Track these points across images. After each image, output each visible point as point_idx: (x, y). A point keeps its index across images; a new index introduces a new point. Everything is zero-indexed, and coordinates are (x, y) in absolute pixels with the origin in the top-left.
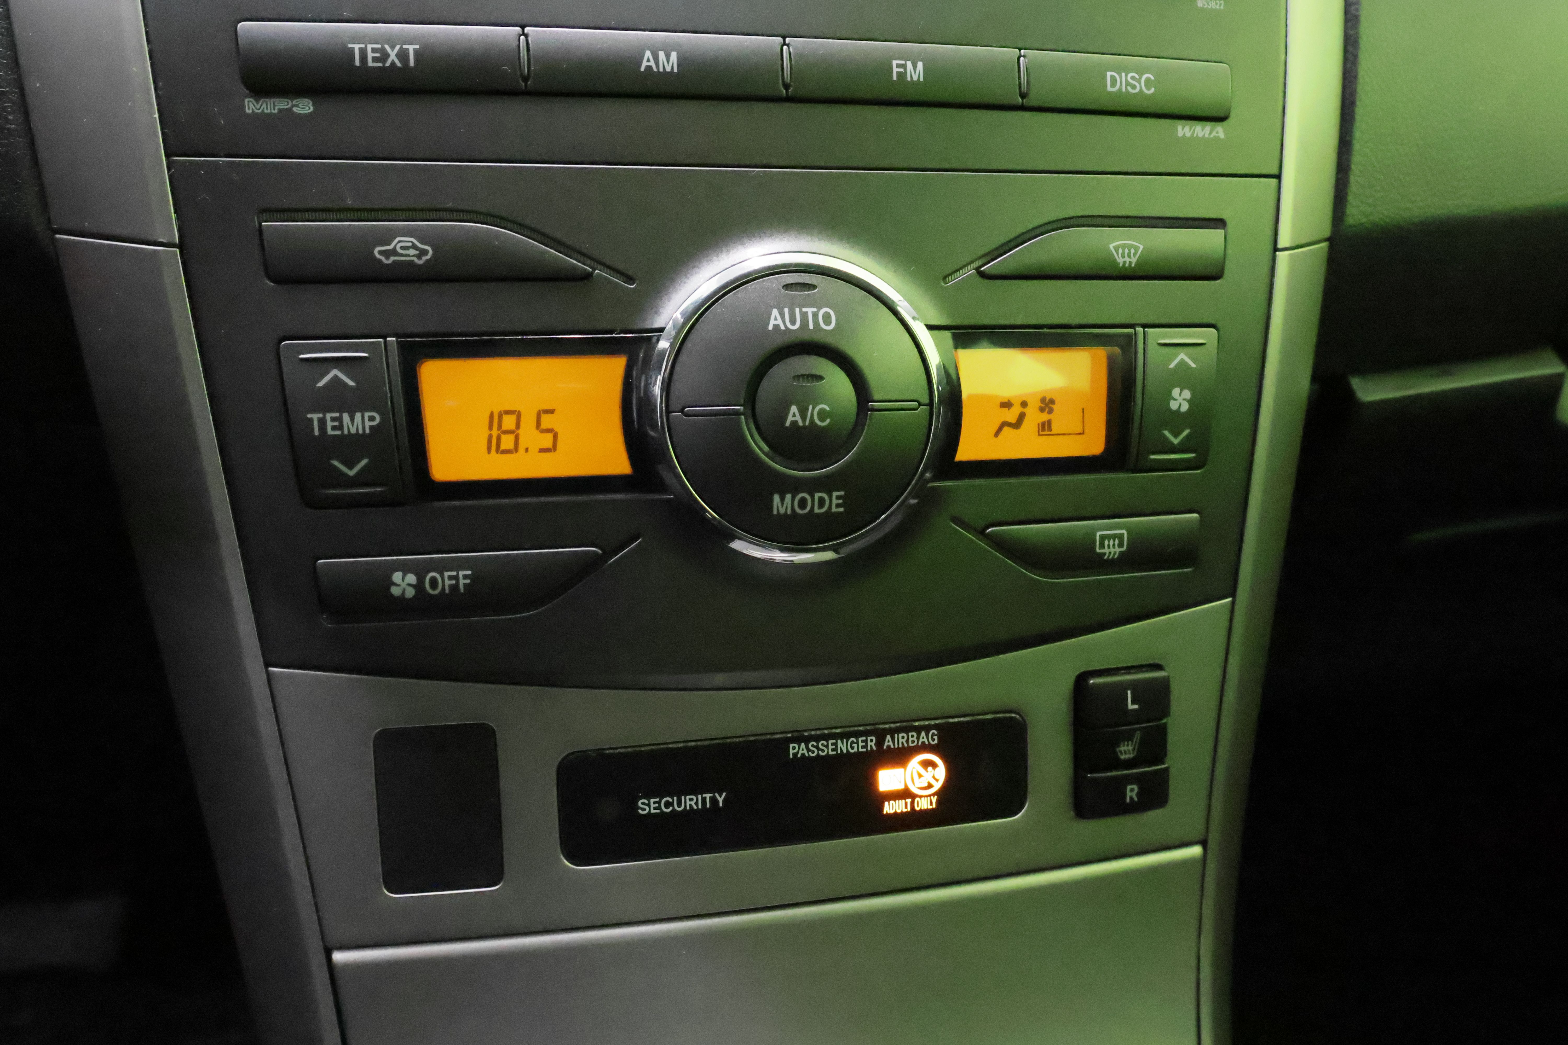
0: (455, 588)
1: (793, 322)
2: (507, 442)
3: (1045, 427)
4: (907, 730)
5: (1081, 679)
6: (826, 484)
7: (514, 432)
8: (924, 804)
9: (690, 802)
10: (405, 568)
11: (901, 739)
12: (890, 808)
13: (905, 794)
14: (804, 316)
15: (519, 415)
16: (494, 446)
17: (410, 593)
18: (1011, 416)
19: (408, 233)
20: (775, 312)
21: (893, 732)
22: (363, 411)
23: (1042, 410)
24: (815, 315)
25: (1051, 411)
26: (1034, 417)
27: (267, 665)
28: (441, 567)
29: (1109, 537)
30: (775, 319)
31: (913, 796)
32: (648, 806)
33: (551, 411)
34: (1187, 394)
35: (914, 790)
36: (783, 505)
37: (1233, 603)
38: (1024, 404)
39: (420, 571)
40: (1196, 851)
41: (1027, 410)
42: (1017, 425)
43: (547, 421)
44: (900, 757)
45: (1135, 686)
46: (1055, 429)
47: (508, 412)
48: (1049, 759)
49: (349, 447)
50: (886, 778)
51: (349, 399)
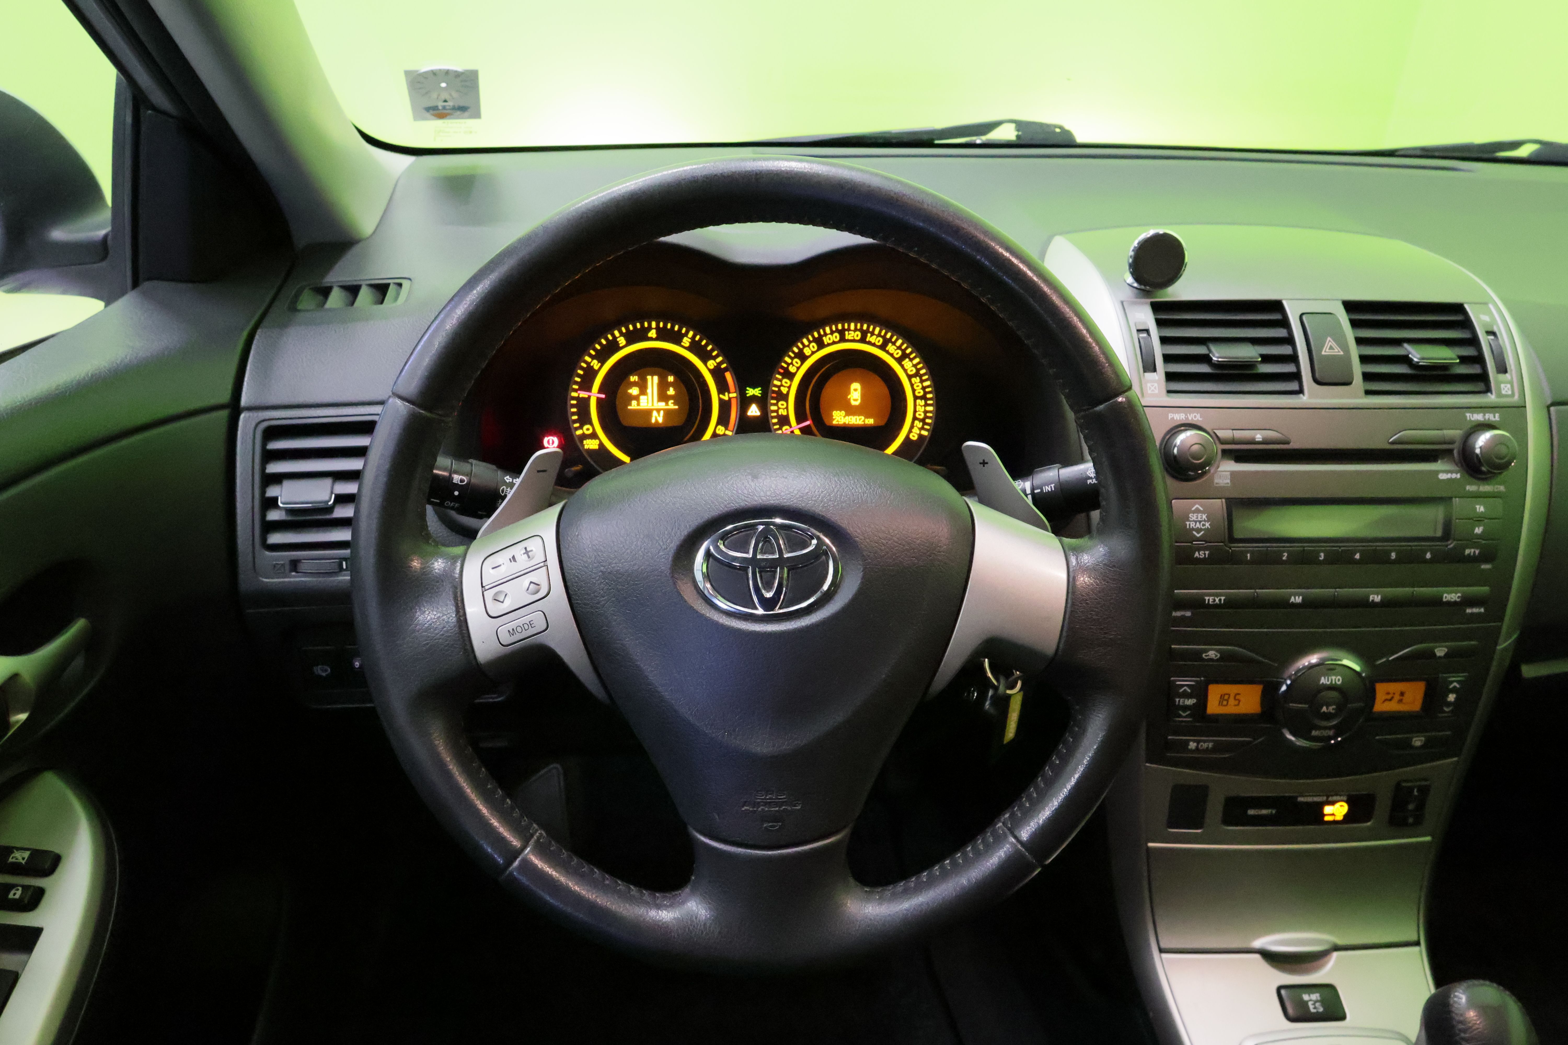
0: (1207, 748)
1: (1328, 681)
2: (1225, 703)
3: (1400, 701)
4: (1337, 795)
5: (1398, 783)
6: (1330, 728)
7: (1227, 700)
8: (1339, 818)
9: (1264, 812)
10: (1194, 741)
11: (1335, 798)
12: (1327, 818)
13: (1333, 815)
14: (1323, 679)
15: (1229, 695)
16: (1222, 706)
17: (1194, 748)
18: (1389, 697)
19: (1212, 650)
20: (1319, 678)
21: (1332, 796)
22: (1190, 698)
23: (1400, 695)
24: (1335, 679)
25: (1403, 696)
26: (1397, 697)
27: (1146, 763)
28: (1205, 742)
29: (1416, 740)
30: (1319, 681)
31: (1335, 816)
32: (1251, 812)
33: (1239, 694)
34: (1454, 696)
35: (1336, 814)
36: (1314, 733)
37: (1458, 759)
38: (1394, 694)
39: (1198, 742)
40: (1431, 838)
41: (1395, 696)
42: (1390, 700)
43: (1238, 697)
44: (1333, 803)
45: (1418, 786)
46: (1404, 701)
47: (1227, 694)
48: (1383, 807)
49: (1185, 708)
50: (1328, 809)
51: (1186, 695)
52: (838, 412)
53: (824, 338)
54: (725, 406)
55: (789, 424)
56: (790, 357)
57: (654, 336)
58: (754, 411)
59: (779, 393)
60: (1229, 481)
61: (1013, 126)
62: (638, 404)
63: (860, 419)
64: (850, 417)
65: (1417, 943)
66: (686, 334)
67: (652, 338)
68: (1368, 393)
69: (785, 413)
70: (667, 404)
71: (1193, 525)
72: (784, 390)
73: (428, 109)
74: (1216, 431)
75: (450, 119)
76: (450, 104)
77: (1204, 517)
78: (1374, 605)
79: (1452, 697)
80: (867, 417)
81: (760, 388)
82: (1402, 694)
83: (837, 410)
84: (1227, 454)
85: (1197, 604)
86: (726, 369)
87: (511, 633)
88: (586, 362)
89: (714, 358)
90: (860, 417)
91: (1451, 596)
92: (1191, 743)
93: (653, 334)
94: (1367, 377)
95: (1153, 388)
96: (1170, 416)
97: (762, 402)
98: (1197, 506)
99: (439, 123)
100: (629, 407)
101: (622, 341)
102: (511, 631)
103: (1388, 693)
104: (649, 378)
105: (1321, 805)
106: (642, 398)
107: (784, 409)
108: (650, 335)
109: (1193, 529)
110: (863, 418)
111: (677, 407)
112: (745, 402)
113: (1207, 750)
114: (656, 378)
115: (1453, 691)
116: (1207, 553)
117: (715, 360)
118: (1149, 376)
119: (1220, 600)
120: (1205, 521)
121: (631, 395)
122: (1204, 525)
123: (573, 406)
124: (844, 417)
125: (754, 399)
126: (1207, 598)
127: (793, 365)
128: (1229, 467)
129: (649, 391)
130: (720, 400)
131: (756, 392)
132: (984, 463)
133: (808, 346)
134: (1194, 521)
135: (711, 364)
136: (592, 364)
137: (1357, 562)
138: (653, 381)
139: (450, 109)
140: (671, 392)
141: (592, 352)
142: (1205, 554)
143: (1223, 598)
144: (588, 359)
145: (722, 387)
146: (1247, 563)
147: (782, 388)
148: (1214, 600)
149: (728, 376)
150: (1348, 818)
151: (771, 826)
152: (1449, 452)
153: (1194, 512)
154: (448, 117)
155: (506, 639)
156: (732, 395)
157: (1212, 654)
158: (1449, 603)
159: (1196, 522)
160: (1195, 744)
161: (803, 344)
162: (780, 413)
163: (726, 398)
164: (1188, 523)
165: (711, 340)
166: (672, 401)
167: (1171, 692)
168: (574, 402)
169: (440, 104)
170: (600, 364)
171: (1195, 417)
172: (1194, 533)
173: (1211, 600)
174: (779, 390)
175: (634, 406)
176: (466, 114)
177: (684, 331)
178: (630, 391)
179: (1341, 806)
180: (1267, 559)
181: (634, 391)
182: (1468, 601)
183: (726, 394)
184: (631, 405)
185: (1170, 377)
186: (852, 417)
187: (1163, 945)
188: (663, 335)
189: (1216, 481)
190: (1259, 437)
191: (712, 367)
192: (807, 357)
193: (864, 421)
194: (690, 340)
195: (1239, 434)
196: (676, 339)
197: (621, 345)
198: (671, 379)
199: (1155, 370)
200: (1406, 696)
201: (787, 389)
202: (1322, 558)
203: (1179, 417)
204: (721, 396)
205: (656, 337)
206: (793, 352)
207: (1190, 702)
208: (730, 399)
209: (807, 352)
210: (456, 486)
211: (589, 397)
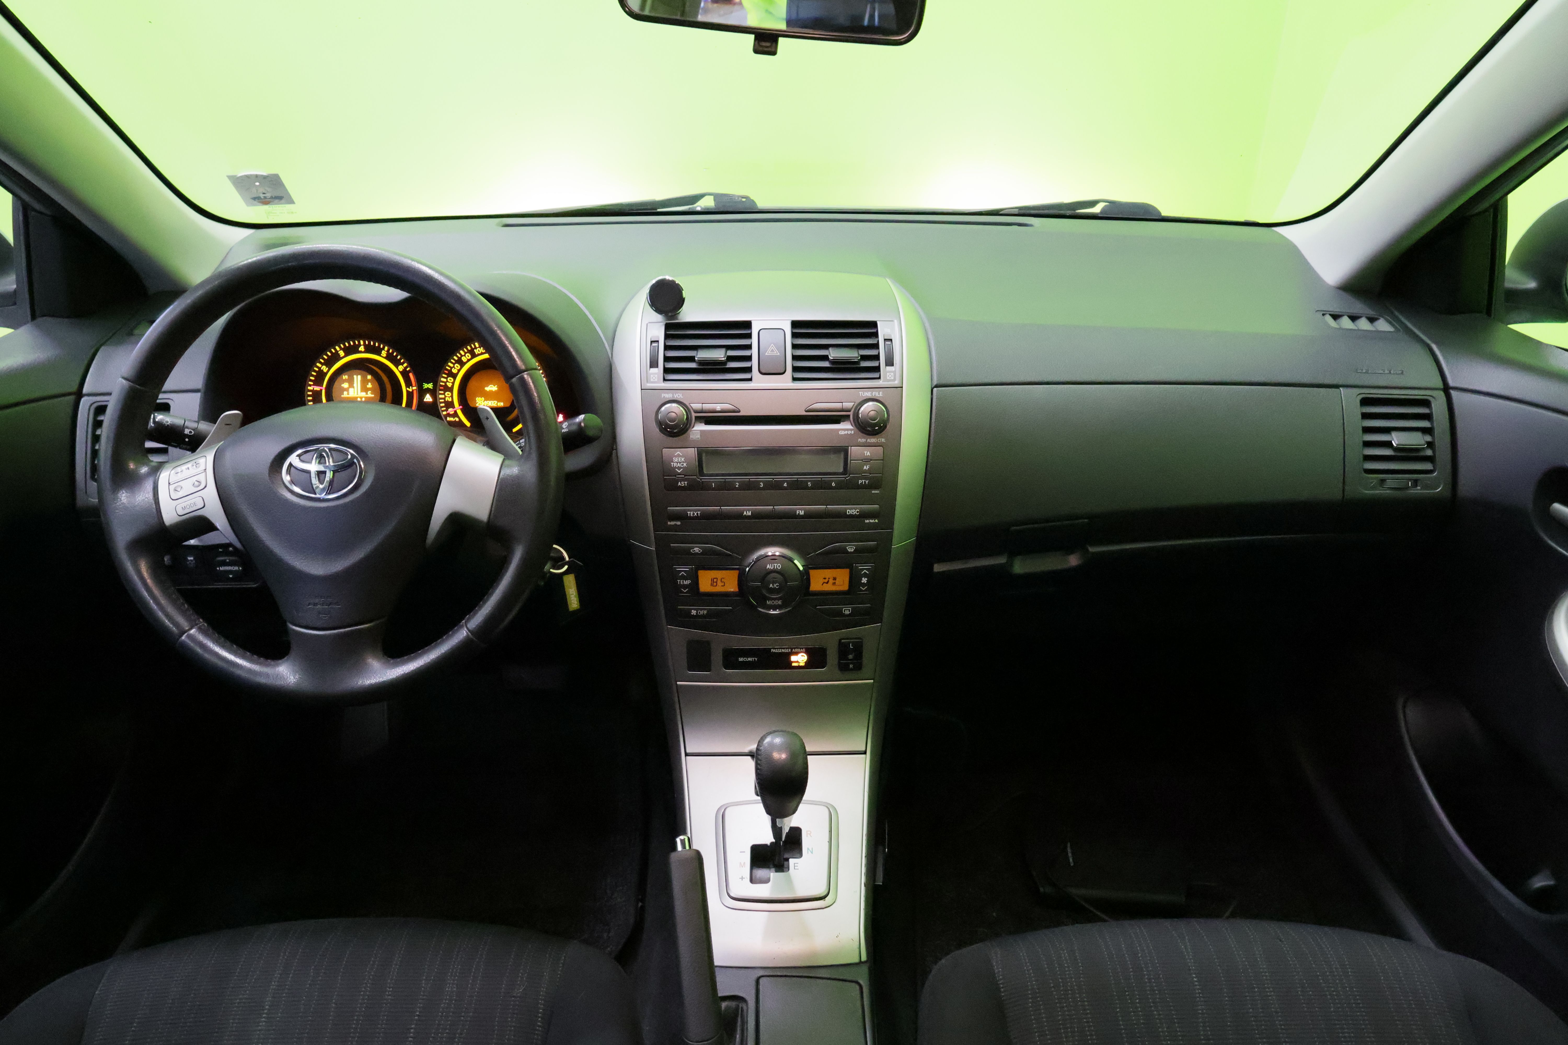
0: (704, 614)
1: (772, 567)
2: (715, 584)
3: (834, 584)
4: (798, 648)
5: (840, 640)
6: (778, 599)
7: (716, 582)
8: (802, 664)
9: (750, 659)
10: (694, 609)
11: (796, 650)
12: (794, 664)
13: (797, 662)
14: (774, 566)
15: (717, 579)
16: (712, 585)
17: (695, 614)
18: (826, 581)
19: (697, 547)
20: (768, 565)
21: (795, 648)
22: (688, 580)
23: (833, 580)
24: (778, 564)
25: (836, 580)
26: (831, 581)
27: (667, 625)
28: (701, 609)
29: (846, 610)
30: (768, 566)
31: (799, 662)
32: (741, 659)
33: (724, 577)
34: (866, 579)
35: (799, 661)
36: (769, 603)
37: (881, 625)
39: (697, 610)
40: (872, 681)
41: (830, 580)
42: (827, 583)
43: (723, 580)
44: (796, 653)
45: (853, 643)
46: (836, 584)
47: (715, 578)
48: (832, 657)
49: (685, 587)
50: (793, 658)
51: (685, 578)
52: (480, 398)
53: (475, 350)
54: (410, 395)
55: (453, 407)
56: (452, 363)
57: (363, 350)
58: (428, 398)
59: (446, 386)
60: (699, 436)
61: (712, 197)
62: (348, 394)
63: (494, 403)
64: (488, 401)
65: (865, 753)
66: (383, 348)
67: (361, 351)
68: (795, 379)
69: (450, 400)
70: (367, 394)
71: (675, 465)
72: (449, 385)
73: (254, 199)
74: (691, 405)
75: (271, 205)
76: (268, 195)
77: (683, 459)
78: (800, 517)
79: (864, 580)
80: (499, 401)
81: (432, 384)
82: (835, 579)
83: (479, 397)
84: (699, 419)
85: (682, 517)
86: (409, 371)
87: (184, 508)
88: (318, 367)
89: (402, 364)
90: (494, 401)
91: (852, 510)
92: (693, 611)
93: (362, 348)
94: (795, 369)
95: (654, 378)
96: (663, 395)
97: (433, 392)
98: (678, 452)
99: (266, 207)
100: (342, 396)
101: (342, 353)
102: (184, 507)
103: (825, 579)
104: (355, 377)
105: (789, 655)
106: (351, 390)
107: (449, 397)
108: (360, 349)
109: (676, 468)
110: (496, 402)
111: (373, 396)
112: (422, 392)
113: (703, 616)
114: (359, 377)
115: (865, 575)
116: (686, 483)
117: (403, 365)
118: (654, 370)
119: (697, 514)
120: (683, 462)
121: (343, 387)
122: (682, 465)
123: (309, 396)
124: (484, 401)
125: (428, 390)
126: (689, 513)
127: (455, 368)
128: (701, 427)
129: (355, 385)
130: (407, 391)
131: (430, 386)
132: (487, 418)
133: (465, 355)
134: (676, 462)
135: (401, 368)
136: (322, 369)
137: (785, 489)
138: (358, 379)
139: (270, 198)
140: (370, 385)
141: (322, 361)
142: (685, 484)
143: (699, 512)
144: (318, 365)
145: (408, 384)
146: (713, 489)
147: (448, 384)
148: (694, 514)
149: (411, 375)
150: (808, 665)
151: (324, 617)
152: (848, 416)
153: (676, 456)
154: (271, 203)
155: (181, 512)
156: (414, 388)
157: (697, 550)
158: (851, 516)
159: (677, 463)
160: (695, 611)
161: (460, 354)
162: (446, 400)
163: (410, 390)
164: (672, 463)
165: (399, 353)
166: (370, 392)
167: (675, 576)
168: (309, 393)
169: (262, 196)
170: (327, 369)
171: (679, 396)
172: (677, 470)
173: (691, 514)
174: (446, 384)
175: (345, 394)
176: (283, 201)
177: (382, 346)
178: (343, 385)
179: (802, 656)
180: (726, 486)
181: (345, 385)
182: (864, 515)
183: (411, 387)
184: (343, 395)
185: (667, 371)
186: (489, 401)
187: (688, 751)
188: (368, 350)
189: (691, 437)
190: (718, 407)
191: (401, 370)
192: (465, 363)
193: (497, 404)
194: (386, 353)
195: (707, 407)
196: (378, 352)
197: (341, 356)
198: (369, 377)
199: (657, 367)
200: (837, 579)
201: (451, 384)
202: (762, 486)
203: (668, 396)
204: (408, 389)
205: (364, 351)
206: (454, 360)
207: (687, 582)
208: (413, 390)
209: (464, 359)
210: (187, 436)
211: (321, 390)
